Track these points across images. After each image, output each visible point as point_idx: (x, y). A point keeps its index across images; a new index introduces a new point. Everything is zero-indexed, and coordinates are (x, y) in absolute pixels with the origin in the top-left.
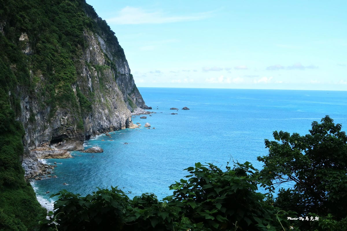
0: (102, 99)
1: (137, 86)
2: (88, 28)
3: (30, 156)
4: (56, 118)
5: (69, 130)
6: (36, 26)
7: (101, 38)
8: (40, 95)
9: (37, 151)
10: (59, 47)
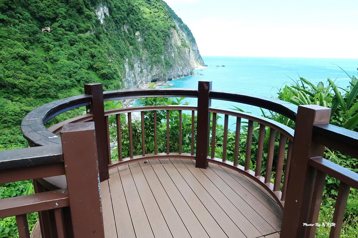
0: (179, 62)
1: (201, 55)
2: (173, 29)
4: (153, 71)
5: (160, 76)
6: (144, 28)
7: (185, 33)
8: (145, 60)
10: (156, 38)
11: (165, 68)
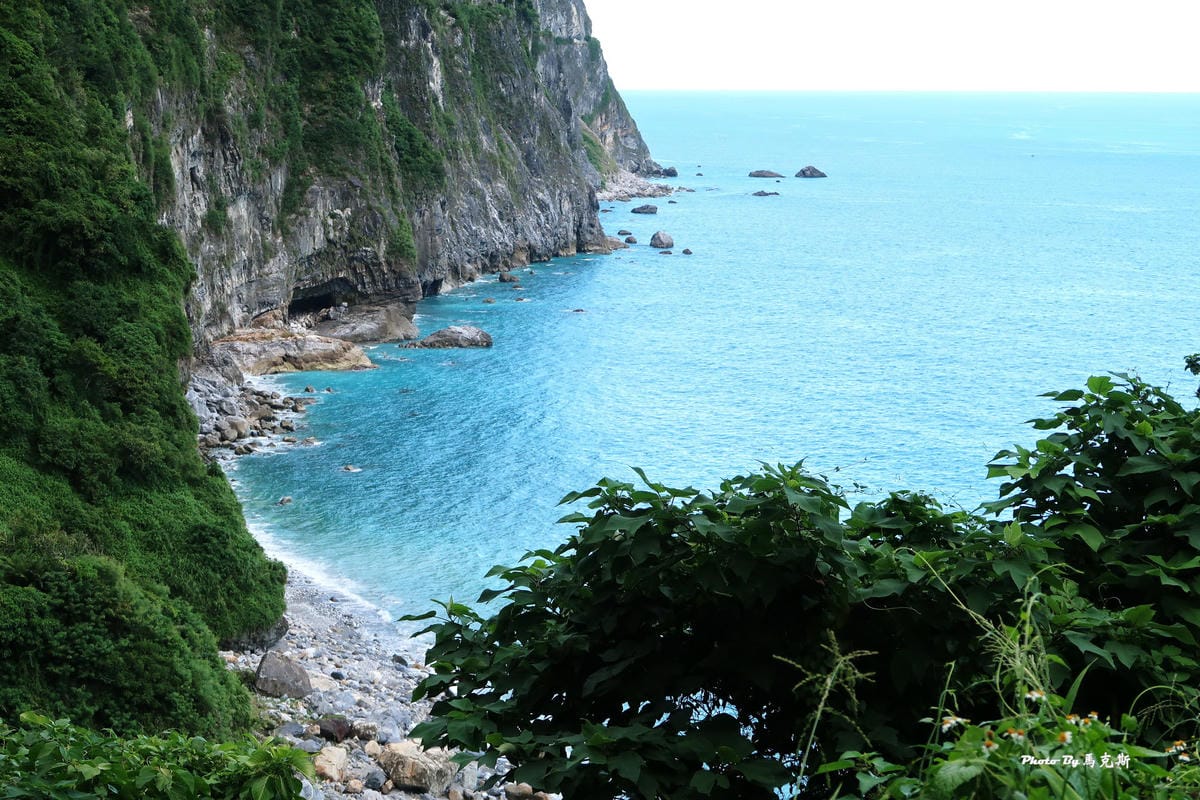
0: (484, 138)
3: (212, 362)
4: (306, 215)
5: (361, 260)
8: (245, 125)
9: (238, 344)
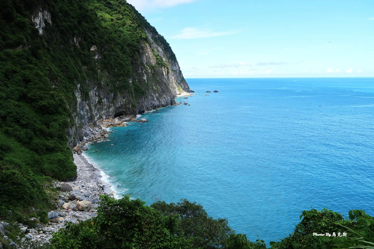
0: (154, 87)
1: (184, 78)
2: (145, 41)
3: (96, 126)
4: (117, 100)
5: (127, 108)
6: (103, 40)
7: (160, 47)
8: (106, 86)
9: (103, 123)
10: (120, 54)
11: (134, 96)
